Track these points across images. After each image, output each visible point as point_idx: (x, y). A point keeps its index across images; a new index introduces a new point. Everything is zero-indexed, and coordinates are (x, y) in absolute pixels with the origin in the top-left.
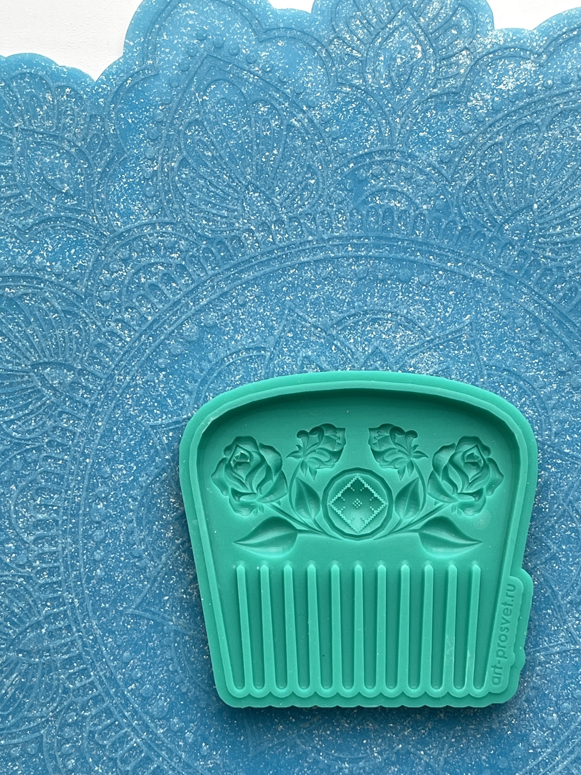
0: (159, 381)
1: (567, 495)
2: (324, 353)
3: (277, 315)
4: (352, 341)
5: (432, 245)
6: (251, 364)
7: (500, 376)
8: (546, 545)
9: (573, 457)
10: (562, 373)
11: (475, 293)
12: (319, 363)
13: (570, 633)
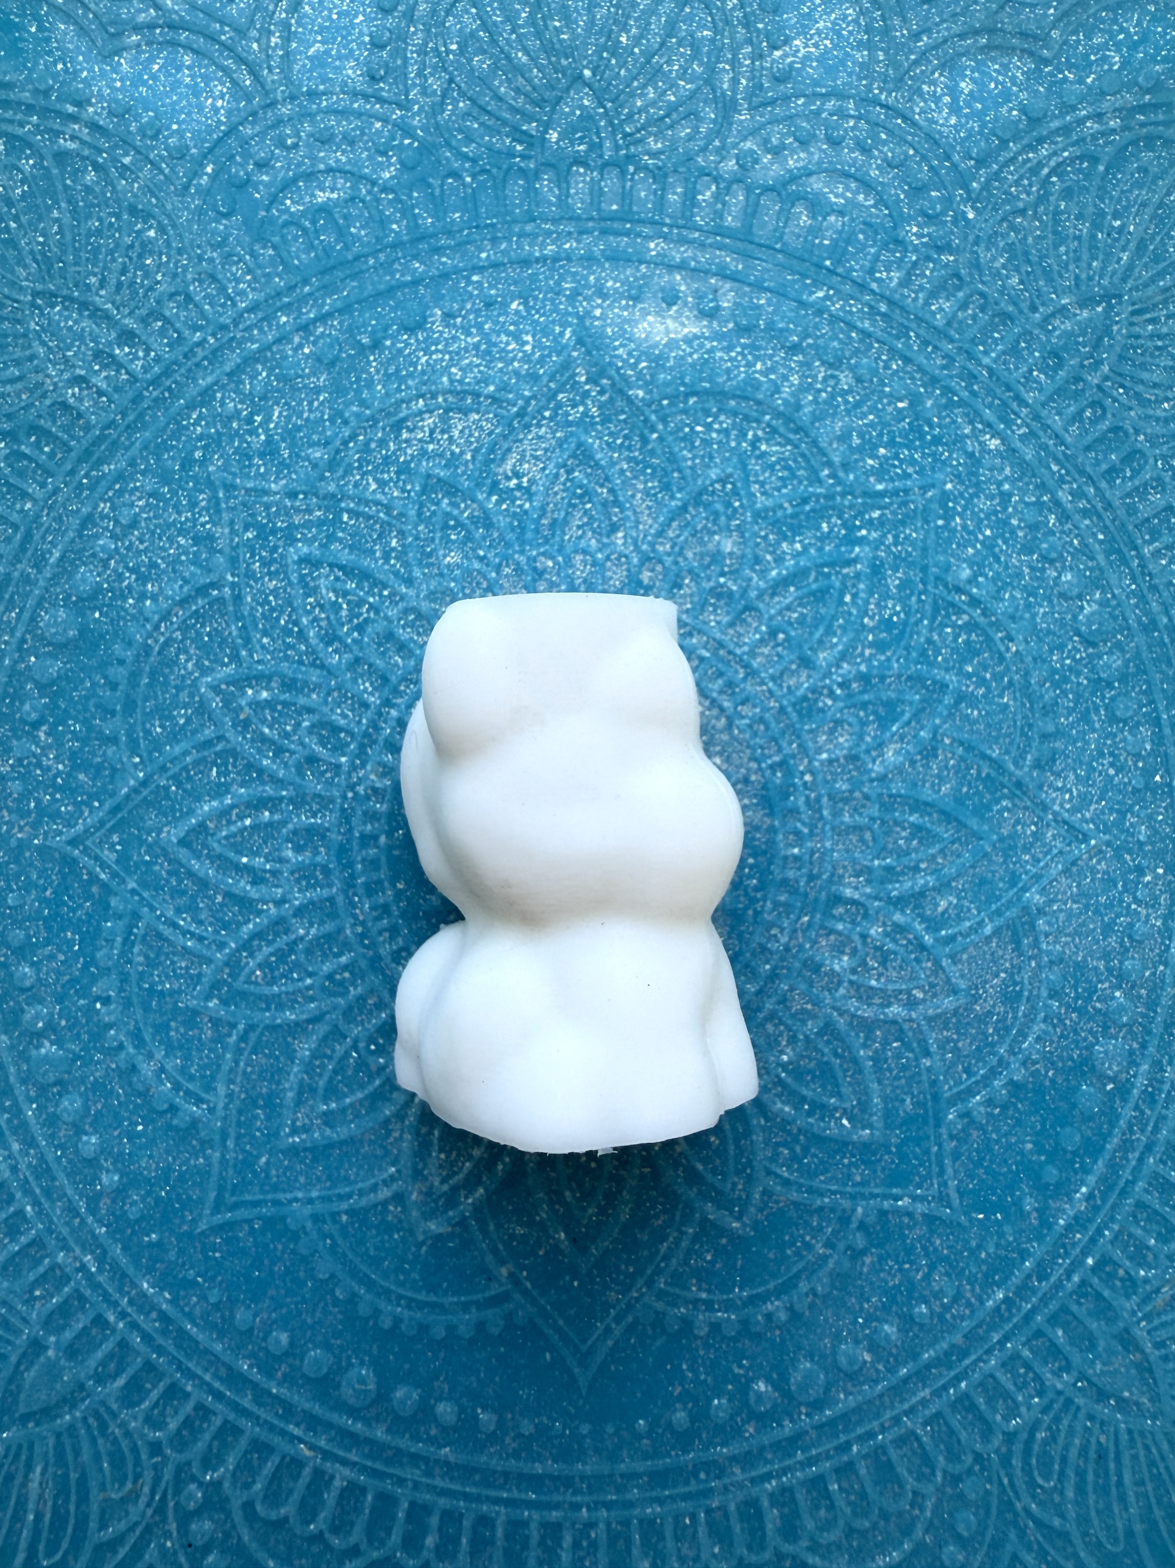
0: (43, 749)
1: (924, 569)
2: (331, 538)
3: (207, 509)
4: (374, 486)
5: (434, 235)
6: (203, 626)
7: (685, 412)
8: (934, 683)
9: (895, 493)
10: (795, 349)
11: (558, 283)
12: (331, 559)
13: (1065, 822)
